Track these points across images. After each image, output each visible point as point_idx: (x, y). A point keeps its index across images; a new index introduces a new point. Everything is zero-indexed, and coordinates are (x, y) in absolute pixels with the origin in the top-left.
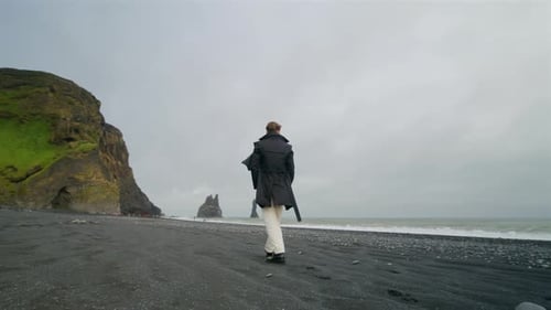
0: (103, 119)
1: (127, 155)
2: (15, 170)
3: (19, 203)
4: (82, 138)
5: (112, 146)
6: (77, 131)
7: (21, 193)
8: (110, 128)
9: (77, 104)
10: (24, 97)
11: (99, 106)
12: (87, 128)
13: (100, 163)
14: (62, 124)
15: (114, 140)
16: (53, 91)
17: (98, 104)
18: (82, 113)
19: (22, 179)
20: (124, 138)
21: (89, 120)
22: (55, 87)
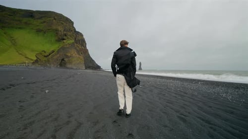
0: (75, 29)
1: (86, 44)
2: (45, 52)
3: (48, 65)
4: (68, 38)
5: (79, 40)
6: (66, 35)
7: (48, 61)
8: (78, 33)
9: (65, 24)
10: (44, 22)
11: (73, 24)
12: (69, 34)
13: (76, 48)
14: (60, 33)
15: (80, 38)
16: (55, 19)
17: (72, 23)
18: (67, 28)
19: (48, 56)
20: (84, 37)
21: (70, 30)
22: (56, 17)
